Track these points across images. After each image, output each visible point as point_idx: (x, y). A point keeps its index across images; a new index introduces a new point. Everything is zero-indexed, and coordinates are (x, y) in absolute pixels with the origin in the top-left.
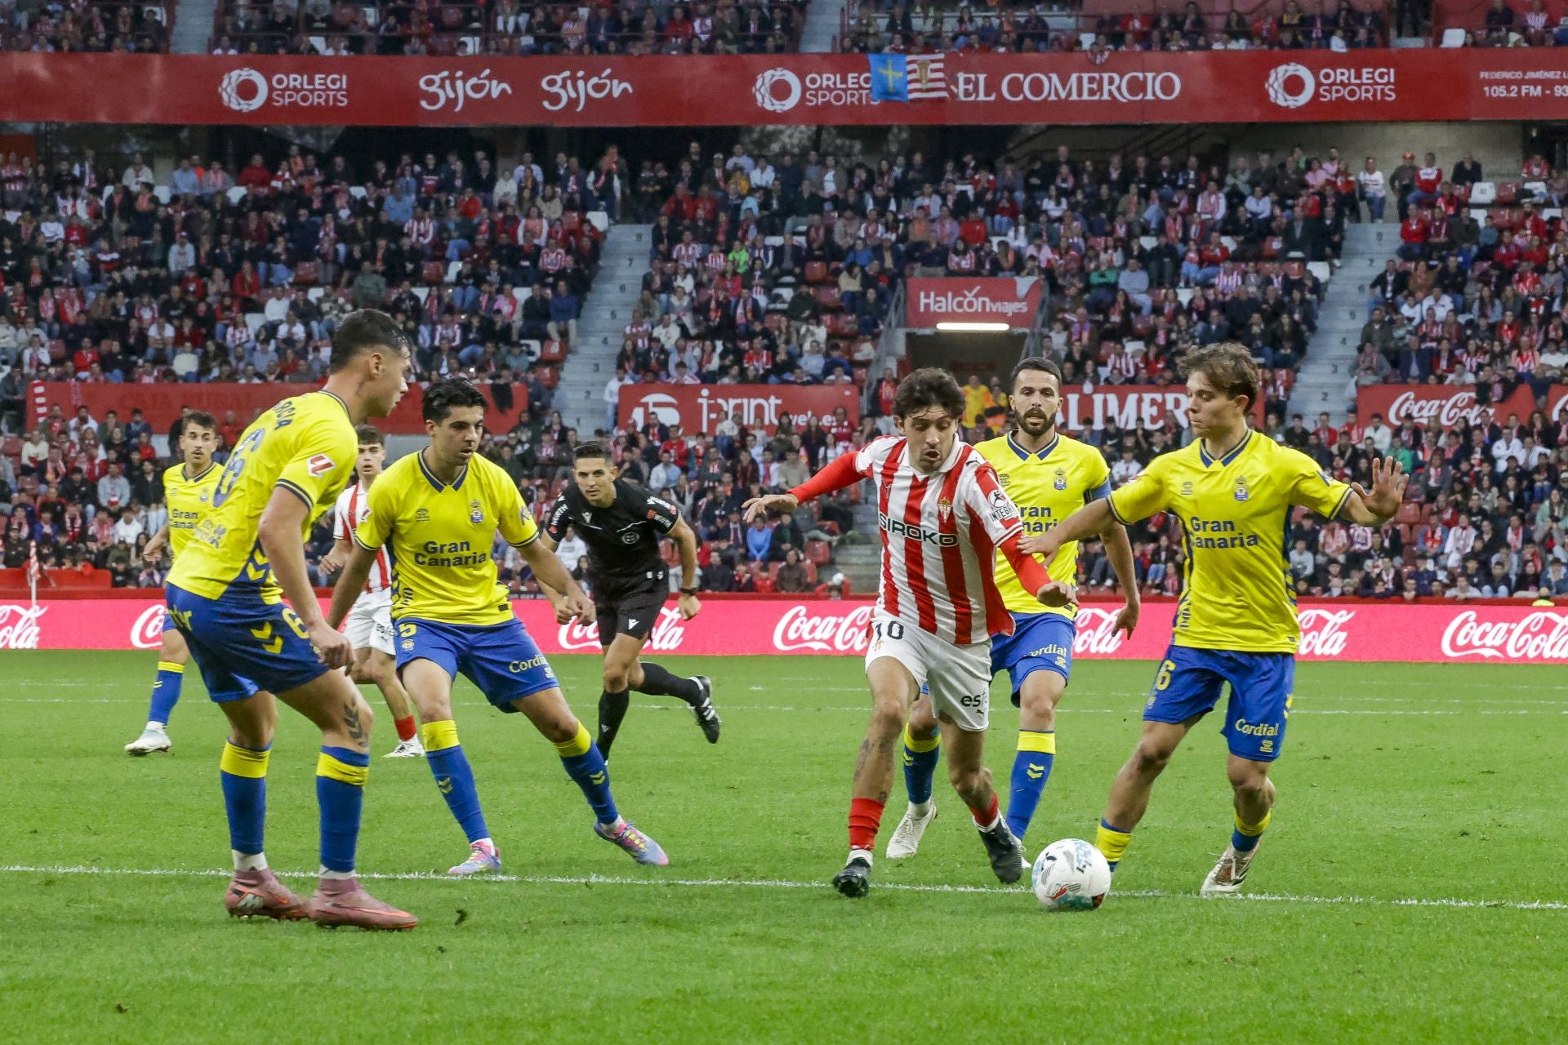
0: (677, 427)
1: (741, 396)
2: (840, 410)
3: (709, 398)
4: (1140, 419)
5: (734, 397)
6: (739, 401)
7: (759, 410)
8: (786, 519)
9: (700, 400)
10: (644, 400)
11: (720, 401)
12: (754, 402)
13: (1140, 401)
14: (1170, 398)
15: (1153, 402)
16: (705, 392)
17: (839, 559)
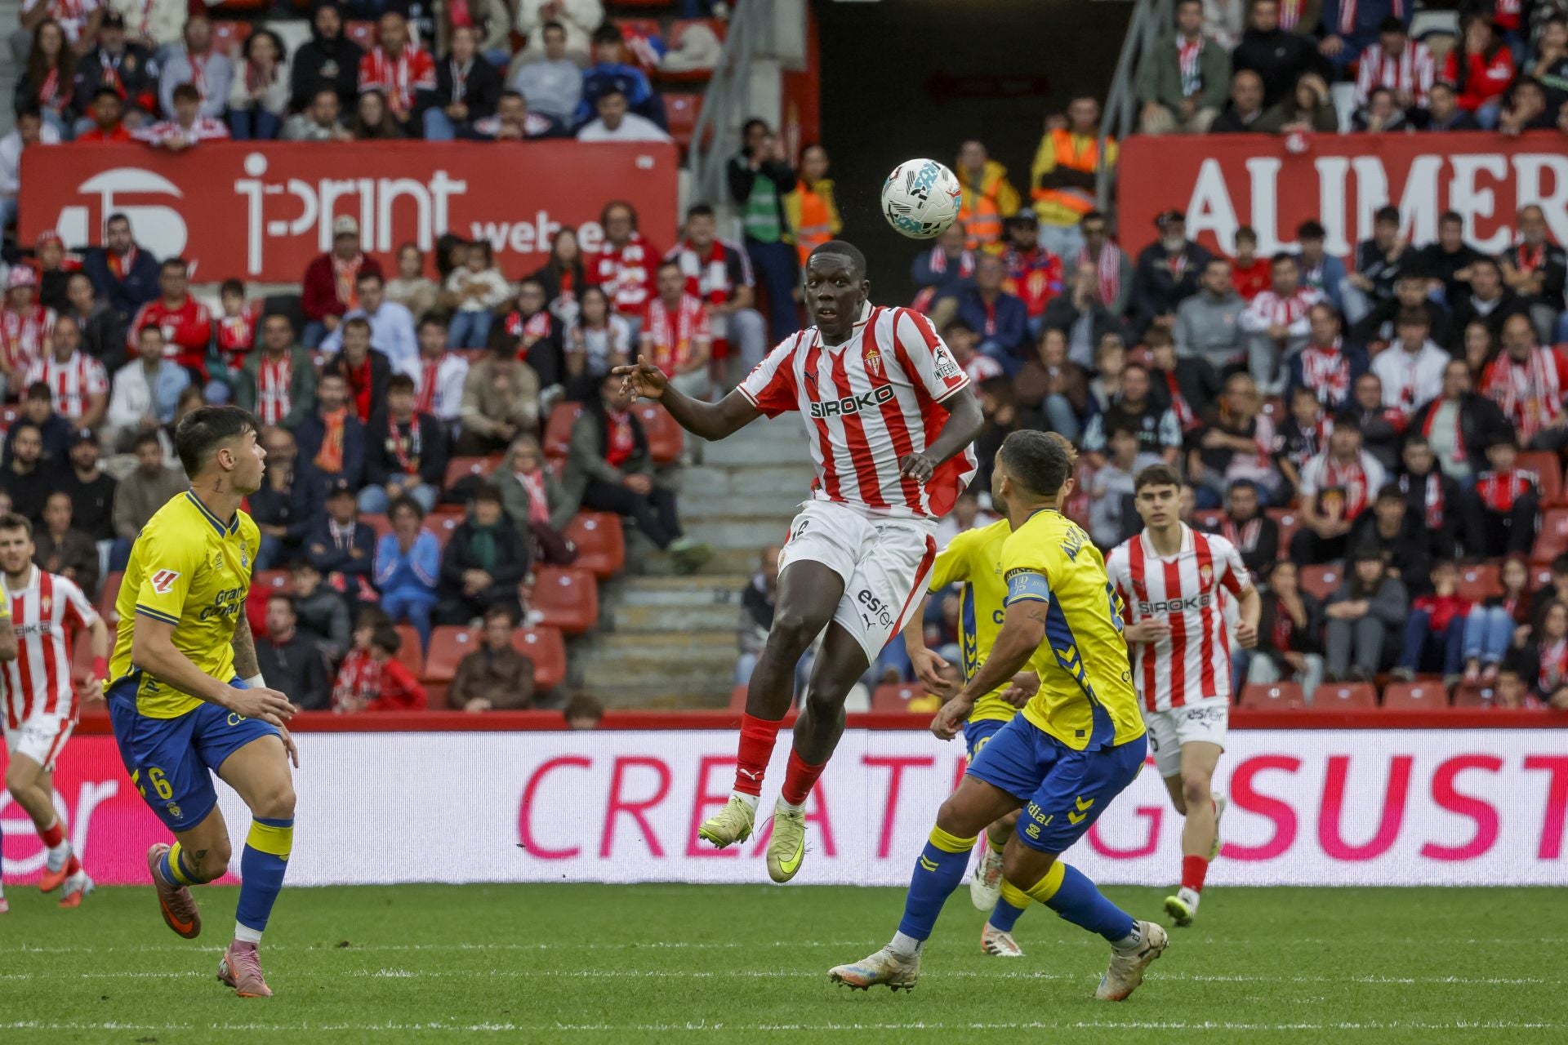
0: (180, 262)
1: (357, 175)
2: (619, 213)
3: (267, 178)
4: (1448, 217)
5: (336, 176)
6: (348, 187)
7: (405, 208)
8: (488, 512)
9: (242, 186)
10: (90, 186)
11: (298, 187)
12: (390, 190)
13: (1446, 176)
14: (1528, 166)
15: (1483, 179)
16: (256, 163)
17: (621, 618)
